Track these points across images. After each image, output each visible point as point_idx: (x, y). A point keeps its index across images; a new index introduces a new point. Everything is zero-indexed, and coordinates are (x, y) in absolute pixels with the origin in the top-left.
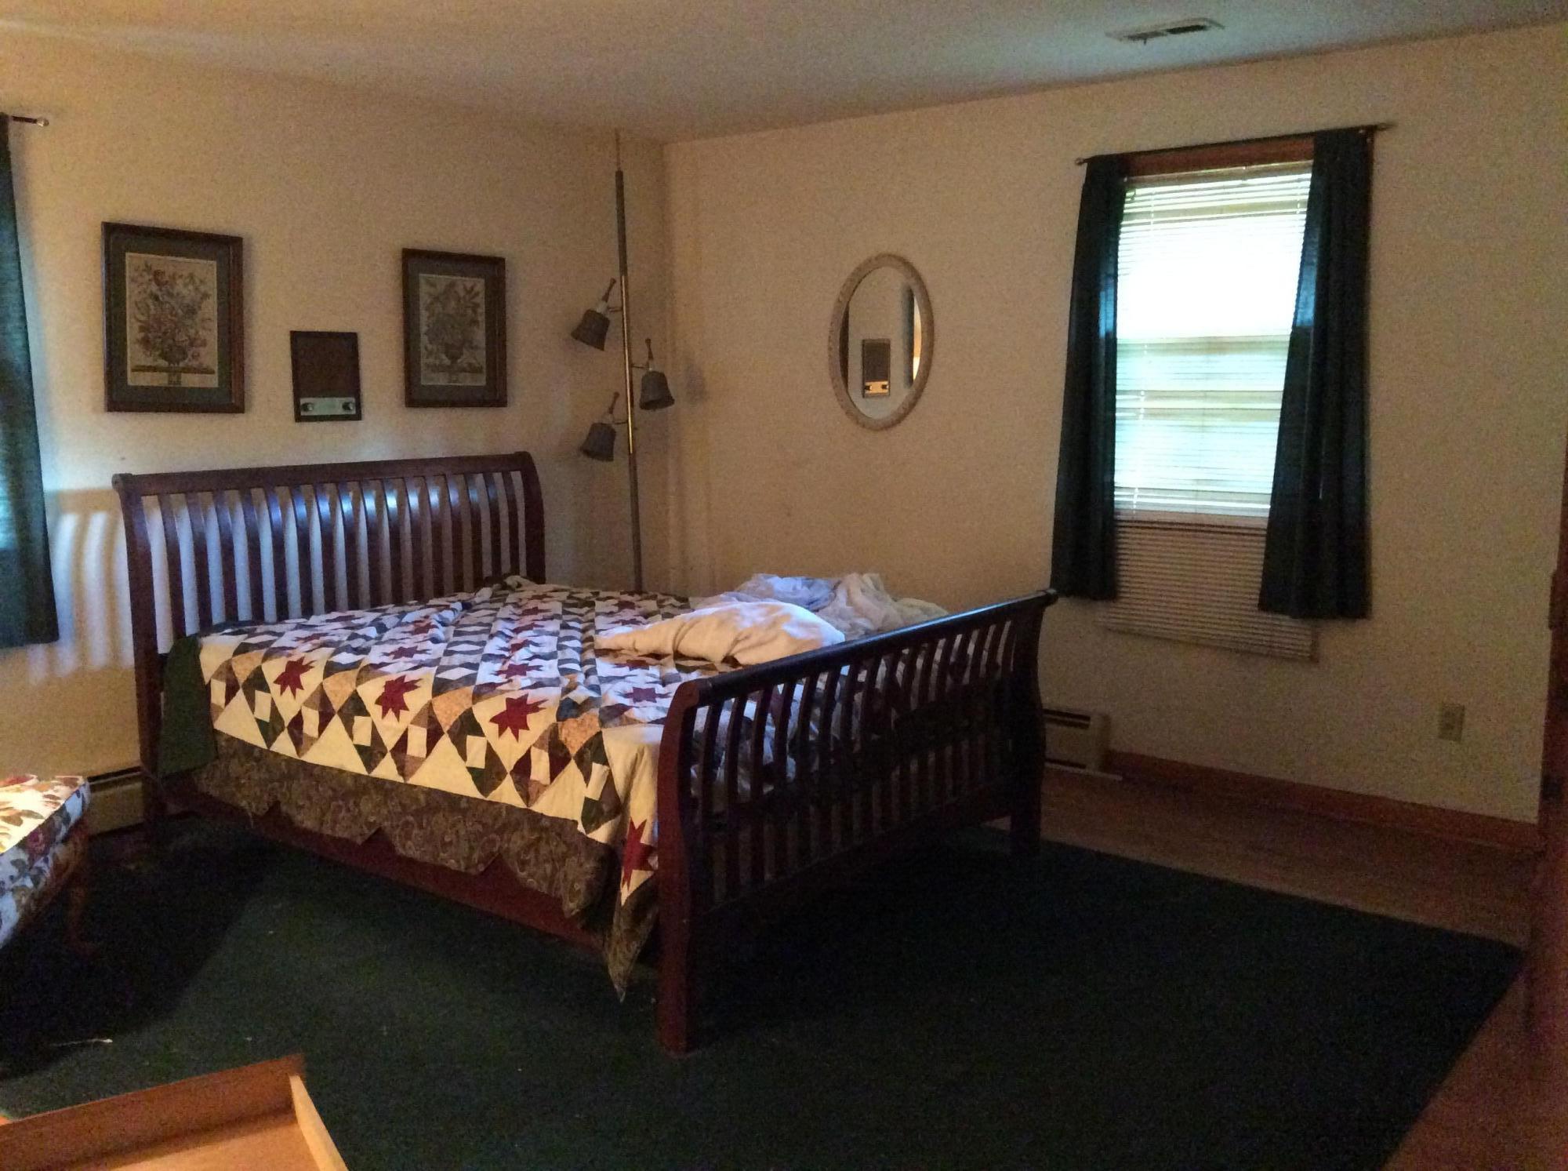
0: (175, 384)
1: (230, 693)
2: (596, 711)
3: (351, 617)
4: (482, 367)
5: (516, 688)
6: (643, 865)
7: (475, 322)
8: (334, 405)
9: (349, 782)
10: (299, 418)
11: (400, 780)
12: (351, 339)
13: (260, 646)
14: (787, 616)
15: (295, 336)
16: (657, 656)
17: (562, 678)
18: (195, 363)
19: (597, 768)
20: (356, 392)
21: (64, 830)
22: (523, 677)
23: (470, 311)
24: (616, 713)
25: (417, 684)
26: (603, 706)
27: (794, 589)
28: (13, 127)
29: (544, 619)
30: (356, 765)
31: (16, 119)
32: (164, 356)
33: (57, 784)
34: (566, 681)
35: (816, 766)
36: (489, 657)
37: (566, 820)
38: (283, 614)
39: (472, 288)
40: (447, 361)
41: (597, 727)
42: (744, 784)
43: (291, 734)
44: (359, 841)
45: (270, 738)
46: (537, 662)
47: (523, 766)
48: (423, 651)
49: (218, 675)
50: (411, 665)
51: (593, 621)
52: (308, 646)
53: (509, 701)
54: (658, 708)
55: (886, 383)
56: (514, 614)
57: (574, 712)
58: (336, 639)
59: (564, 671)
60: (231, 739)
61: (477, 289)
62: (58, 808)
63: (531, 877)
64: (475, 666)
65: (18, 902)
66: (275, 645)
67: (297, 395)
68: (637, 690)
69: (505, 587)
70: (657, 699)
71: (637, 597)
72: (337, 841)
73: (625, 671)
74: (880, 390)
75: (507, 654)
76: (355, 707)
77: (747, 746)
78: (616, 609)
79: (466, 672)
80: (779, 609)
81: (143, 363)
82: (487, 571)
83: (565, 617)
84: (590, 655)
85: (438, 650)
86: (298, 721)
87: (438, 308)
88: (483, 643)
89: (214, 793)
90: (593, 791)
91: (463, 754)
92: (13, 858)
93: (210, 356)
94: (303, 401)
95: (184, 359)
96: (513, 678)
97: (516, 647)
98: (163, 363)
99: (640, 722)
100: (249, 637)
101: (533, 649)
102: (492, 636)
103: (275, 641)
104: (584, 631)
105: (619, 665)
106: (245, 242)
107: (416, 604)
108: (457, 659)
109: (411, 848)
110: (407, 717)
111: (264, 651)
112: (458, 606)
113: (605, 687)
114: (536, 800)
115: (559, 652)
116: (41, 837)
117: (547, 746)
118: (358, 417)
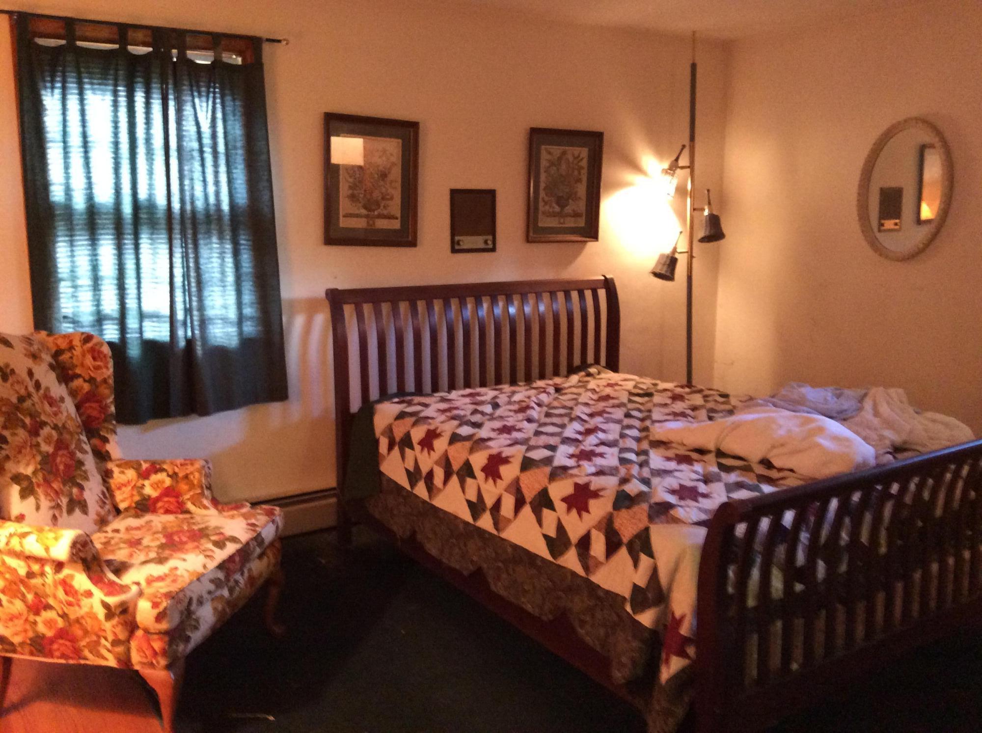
0: (371, 226)
1: (390, 448)
2: (645, 506)
3: (478, 394)
4: (582, 214)
5: (583, 474)
6: (682, 654)
7: (579, 180)
8: (477, 241)
9: (461, 526)
10: (454, 251)
11: (495, 532)
12: (492, 193)
13: (412, 414)
14: (821, 430)
15: (454, 193)
16: (702, 451)
17: (620, 467)
18: (385, 212)
19: (644, 559)
20: (493, 233)
21: (258, 551)
22: (589, 463)
23: (576, 173)
24: (662, 510)
25: (511, 460)
26: (653, 501)
27: (825, 399)
28: (266, 48)
29: (613, 406)
30: (466, 515)
31: (268, 40)
32: (365, 207)
33: (259, 514)
34: (623, 471)
35: (843, 568)
36: (566, 441)
37: (617, 595)
38: (435, 389)
39: (579, 156)
40: (557, 209)
41: (644, 522)
42: (777, 583)
43: (426, 483)
44: (465, 573)
45: (413, 484)
46: (602, 449)
47: (585, 543)
48: (520, 430)
49: (383, 433)
50: (509, 442)
51: (650, 411)
52: (443, 417)
53: (577, 485)
54: (700, 509)
55: (897, 221)
56: (592, 399)
57: (627, 503)
58: (462, 413)
59: (623, 461)
60: (390, 480)
61: (582, 156)
62: (255, 535)
63: (589, 634)
64: (553, 448)
65: (215, 609)
66: (422, 415)
67: (453, 235)
68: (682, 486)
69: (589, 375)
70: (700, 499)
71: (687, 390)
72: (452, 570)
73: (672, 465)
74: (892, 227)
75: (579, 437)
76: (467, 471)
77: (781, 551)
78: (669, 401)
79: (547, 453)
80: (812, 420)
81: (352, 212)
82: (577, 361)
83: (630, 406)
84: (645, 445)
85: (531, 428)
86: (430, 475)
87: (553, 170)
88: (563, 426)
89: (377, 516)
90: (641, 578)
91: (540, 522)
92: (212, 576)
93: (395, 207)
94: (457, 238)
95: (379, 208)
96: (581, 463)
97: (589, 432)
98: (364, 212)
99: (685, 523)
100: (407, 407)
101: (601, 435)
102: (572, 420)
103: (422, 411)
104: (642, 420)
105: (668, 459)
106: (421, 125)
107: (524, 385)
108: (543, 440)
109: (499, 588)
110: (502, 484)
111: (413, 419)
112: (551, 390)
113: (655, 481)
114: (594, 573)
115: (621, 441)
116: (237, 559)
117: (604, 530)
118: (493, 250)
